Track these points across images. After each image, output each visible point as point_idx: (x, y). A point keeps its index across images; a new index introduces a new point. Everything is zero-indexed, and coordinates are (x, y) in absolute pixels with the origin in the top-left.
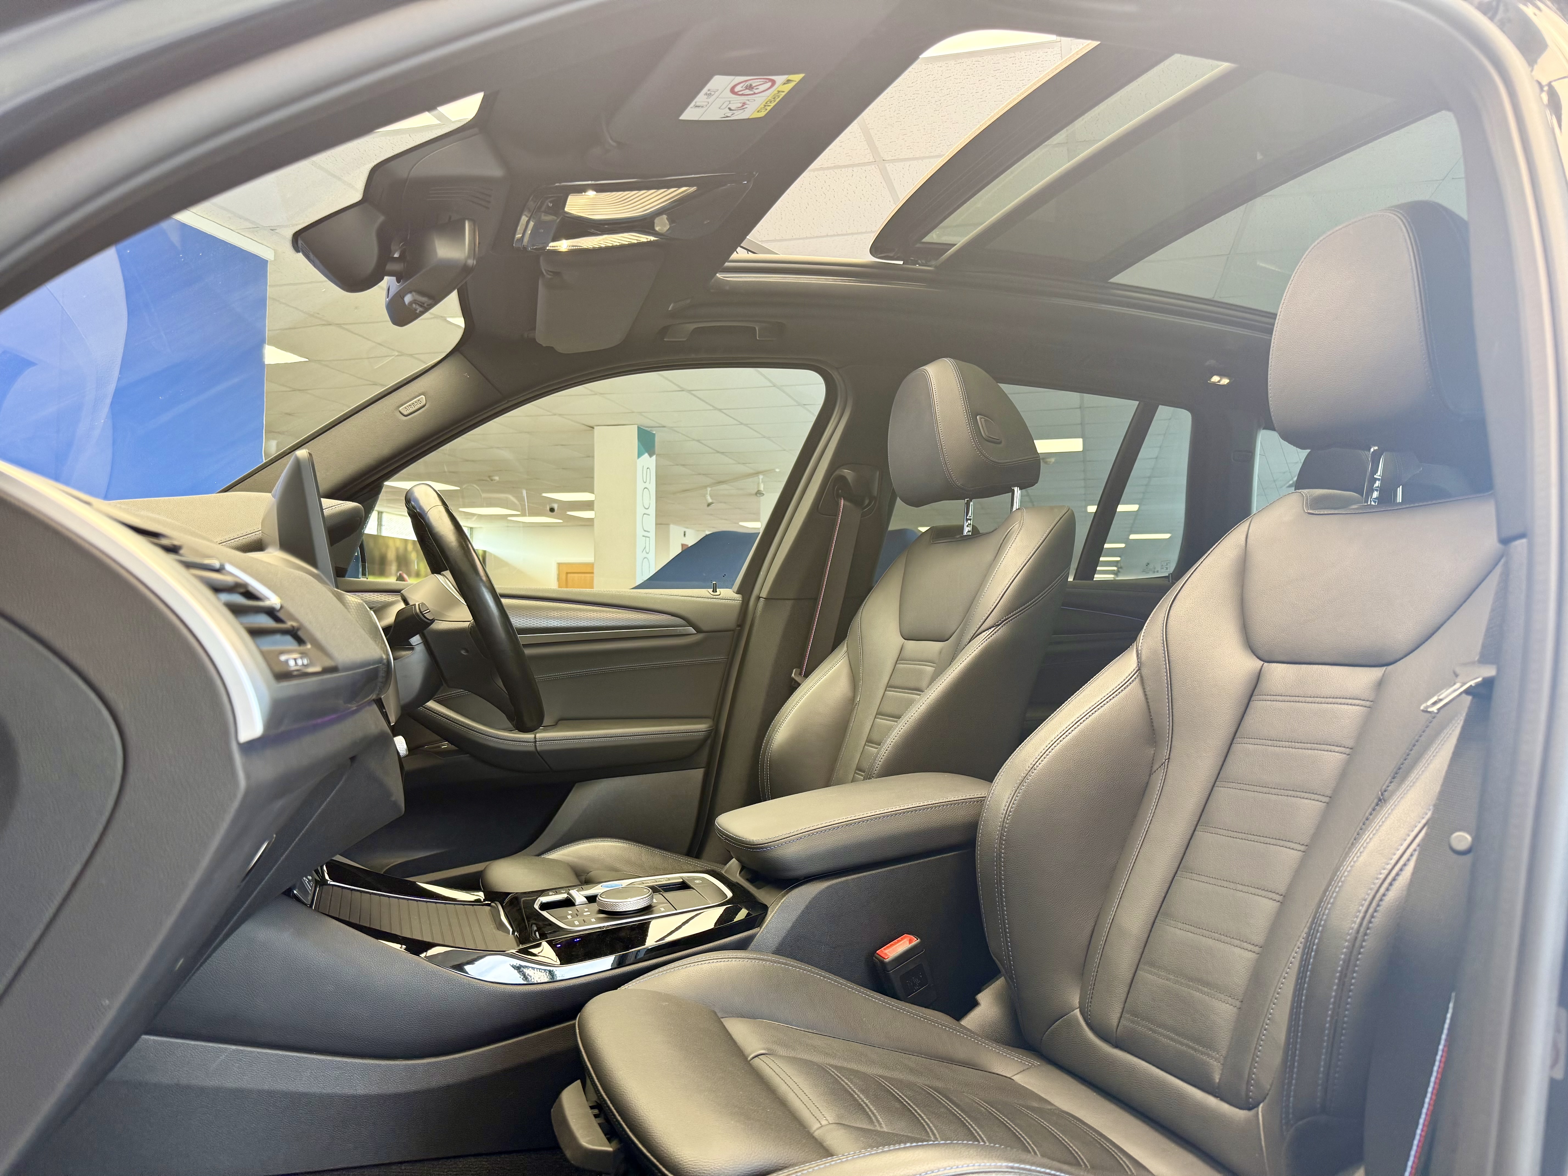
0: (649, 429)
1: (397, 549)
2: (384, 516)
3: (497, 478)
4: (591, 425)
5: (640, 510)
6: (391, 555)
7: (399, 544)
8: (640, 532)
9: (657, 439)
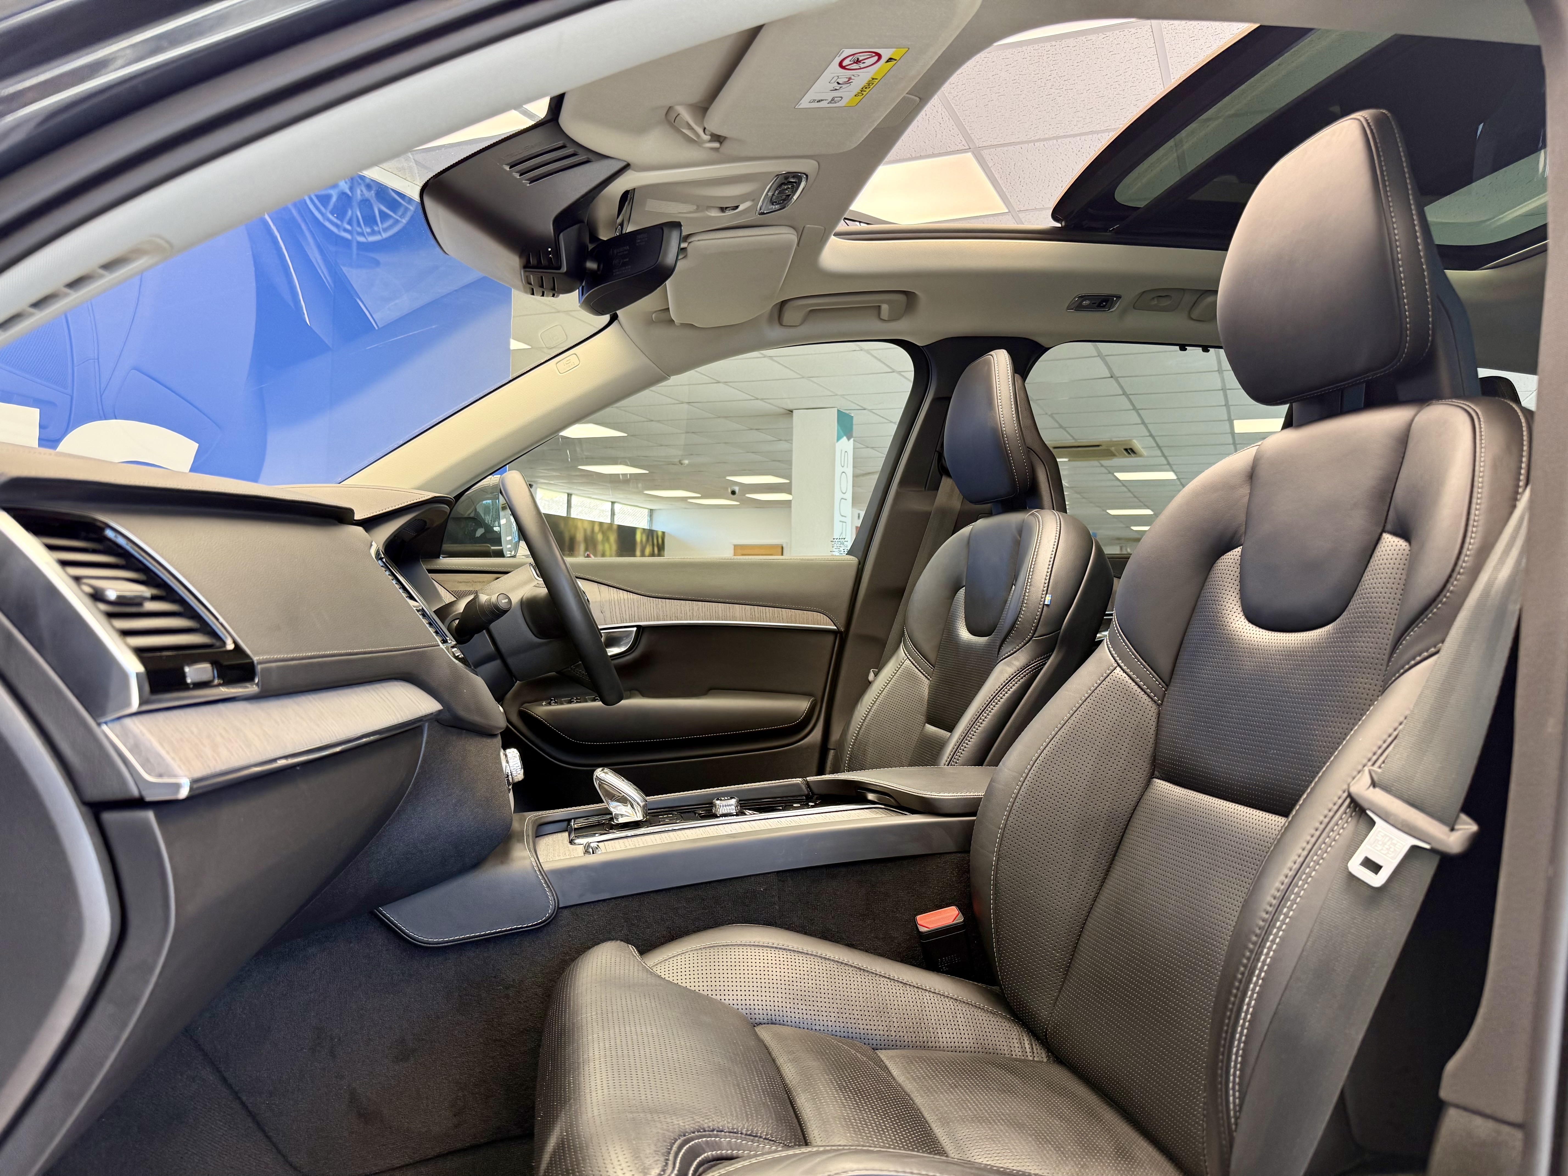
0: (847, 412)
1: (585, 530)
2: (574, 498)
3: (686, 462)
4: (791, 407)
5: (838, 495)
6: (580, 536)
7: (586, 525)
8: (837, 518)
9: (854, 422)
